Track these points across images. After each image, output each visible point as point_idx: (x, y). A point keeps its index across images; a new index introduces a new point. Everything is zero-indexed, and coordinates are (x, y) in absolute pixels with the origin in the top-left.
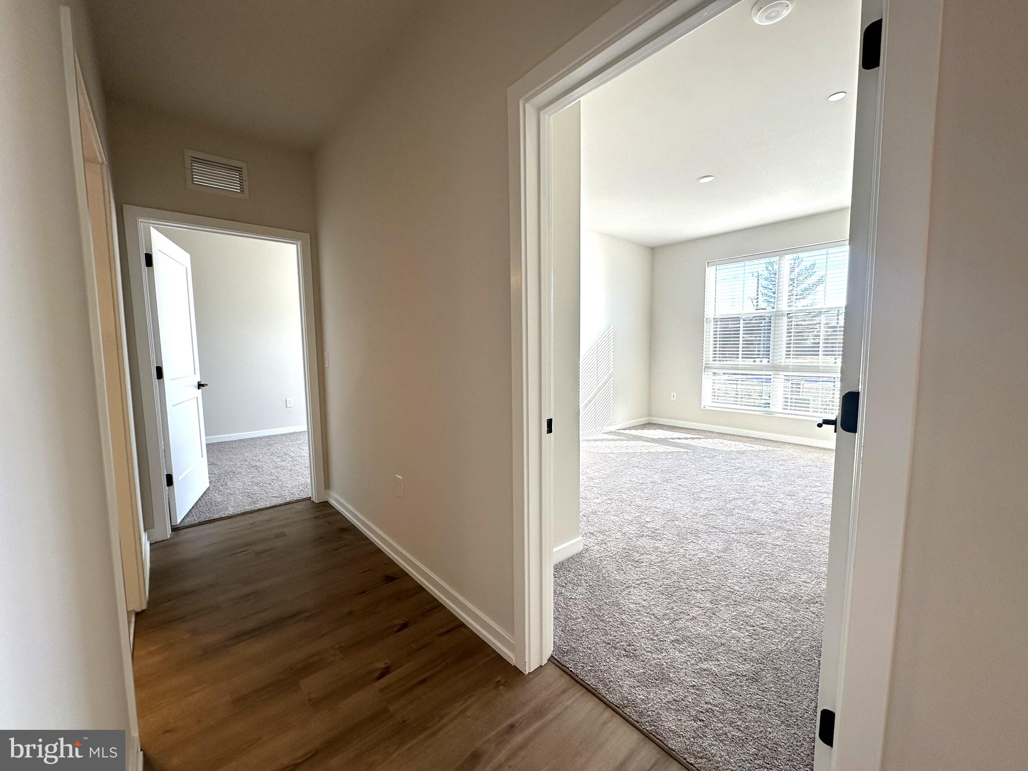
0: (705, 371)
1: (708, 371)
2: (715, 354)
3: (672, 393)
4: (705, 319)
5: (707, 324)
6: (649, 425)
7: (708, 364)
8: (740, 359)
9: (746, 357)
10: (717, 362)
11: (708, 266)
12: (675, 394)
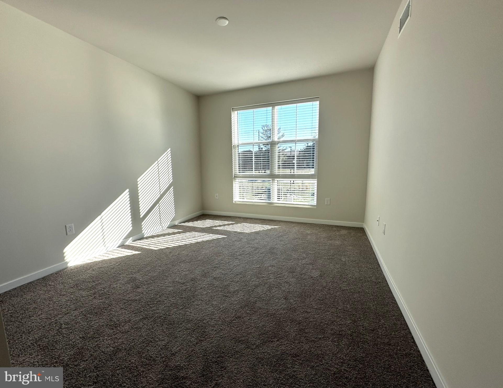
0: (234, 179)
1: (236, 179)
2: (240, 168)
3: (216, 194)
4: (233, 146)
5: (234, 149)
6: (203, 216)
7: (236, 175)
8: (254, 171)
9: (256, 169)
10: (241, 174)
11: (232, 111)
12: (218, 194)
